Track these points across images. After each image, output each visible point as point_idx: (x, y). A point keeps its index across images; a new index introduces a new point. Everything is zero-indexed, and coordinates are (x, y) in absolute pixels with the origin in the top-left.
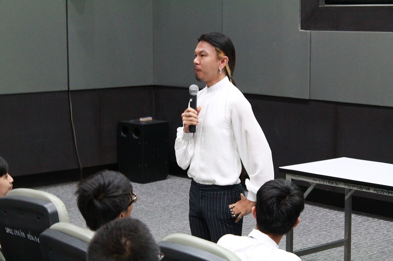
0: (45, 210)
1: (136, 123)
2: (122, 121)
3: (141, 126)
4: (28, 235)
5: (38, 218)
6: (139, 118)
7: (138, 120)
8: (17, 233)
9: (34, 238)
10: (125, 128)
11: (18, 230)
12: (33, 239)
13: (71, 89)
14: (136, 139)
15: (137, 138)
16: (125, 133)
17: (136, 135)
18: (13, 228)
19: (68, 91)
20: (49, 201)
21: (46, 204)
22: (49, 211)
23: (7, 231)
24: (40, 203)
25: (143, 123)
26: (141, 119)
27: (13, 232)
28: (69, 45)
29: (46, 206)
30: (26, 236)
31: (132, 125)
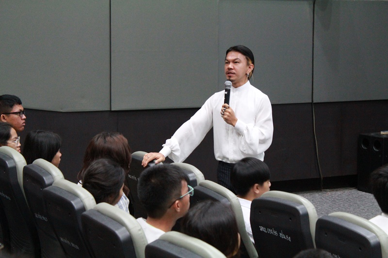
0: (297, 211)
1: (377, 136)
2: (362, 134)
3: (382, 139)
4: (281, 234)
5: (290, 219)
6: (380, 132)
7: (378, 133)
8: (270, 231)
9: (286, 237)
10: (366, 140)
11: (271, 229)
12: (284, 238)
13: (315, 101)
14: (376, 152)
15: (377, 150)
16: (365, 145)
17: (377, 148)
18: (266, 227)
19: (312, 104)
20: (300, 203)
21: (298, 206)
22: (301, 212)
23: (261, 230)
24: (292, 204)
25: (385, 136)
26: (382, 133)
27: (267, 230)
28: (314, 59)
29: (298, 208)
30: (279, 234)
31: (373, 138)
